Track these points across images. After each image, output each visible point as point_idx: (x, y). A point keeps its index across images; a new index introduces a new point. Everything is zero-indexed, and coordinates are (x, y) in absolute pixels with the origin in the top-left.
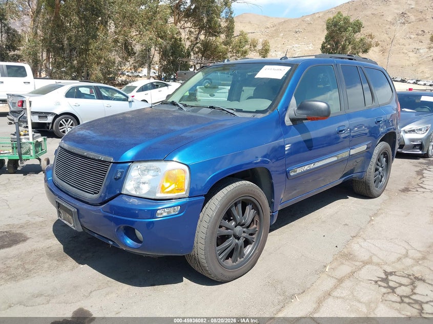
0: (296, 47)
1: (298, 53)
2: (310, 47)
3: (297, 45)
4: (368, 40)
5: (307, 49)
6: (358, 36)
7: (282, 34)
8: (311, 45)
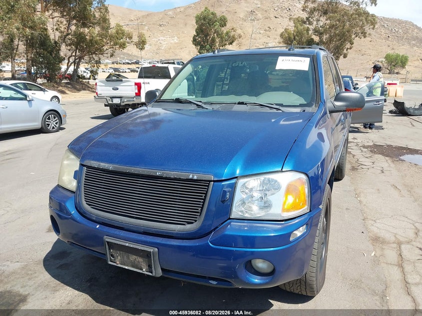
0: (162, 40)
1: (164, 46)
2: (175, 40)
3: (162, 38)
4: (232, 34)
5: (172, 42)
6: (225, 30)
7: (147, 27)
8: (176, 38)
